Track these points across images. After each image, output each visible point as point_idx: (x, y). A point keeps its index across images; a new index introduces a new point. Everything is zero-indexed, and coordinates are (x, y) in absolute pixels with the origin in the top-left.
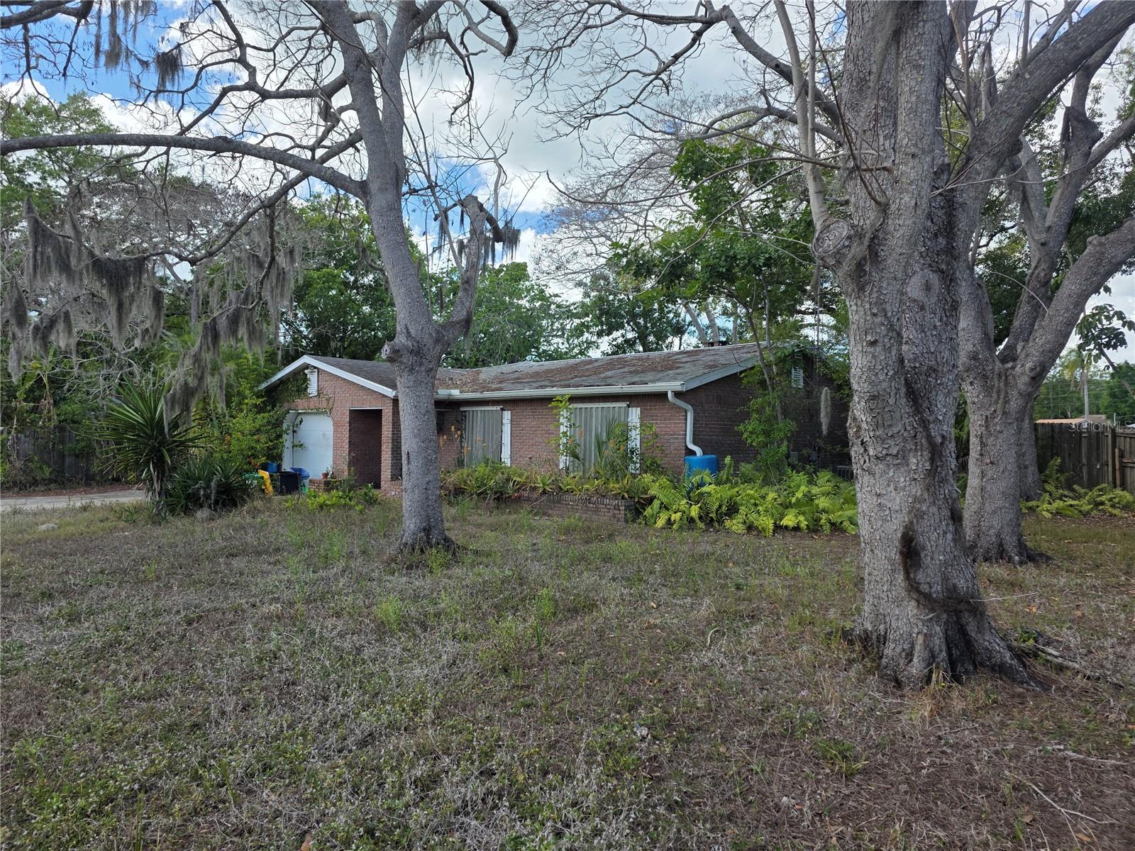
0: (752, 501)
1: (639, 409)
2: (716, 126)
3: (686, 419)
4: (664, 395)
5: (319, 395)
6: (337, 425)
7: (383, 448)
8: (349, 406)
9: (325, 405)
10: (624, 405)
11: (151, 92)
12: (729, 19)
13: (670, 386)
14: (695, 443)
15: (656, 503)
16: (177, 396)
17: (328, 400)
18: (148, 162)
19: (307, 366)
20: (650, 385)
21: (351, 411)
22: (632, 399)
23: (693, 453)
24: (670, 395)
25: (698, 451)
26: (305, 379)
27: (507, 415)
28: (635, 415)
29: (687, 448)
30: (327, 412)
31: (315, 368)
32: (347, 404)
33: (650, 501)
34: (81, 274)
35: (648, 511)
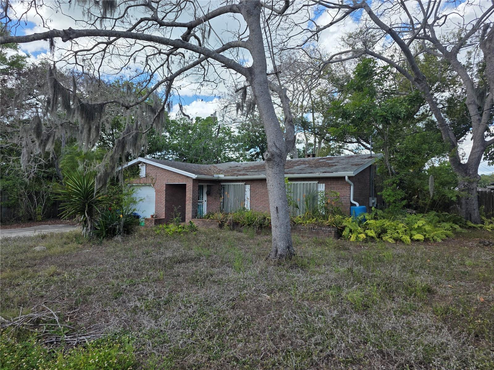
0: (394, 227)
1: (324, 185)
2: (334, 58)
3: (350, 189)
4: (343, 178)
5: (146, 177)
6: (157, 192)
7: (187, 202)
8: (165, 182)
9: (150, 181)
10: (316, 182)
11: (98, 18)
12: (366, 8)
13: (347, 174)
14: (354, 200)
15: (347, 230)
16: (102, 177)
17: (152, 179)
18: (94, 54)
19: (140, 162)
20: (334, 173)
21: (167, 185)
22: (320, 180)
23: (355, 205)
24: (346, 178)
25: (357, 204)
26: (138, 169)
27: (248, 187)
28: (322, 187)
29: (351, 203)
30: (152, 184)
31: (144, 163)
32: (164, 181)
33: (344, 228)
34: (75, 111)
35: (344, 233)
